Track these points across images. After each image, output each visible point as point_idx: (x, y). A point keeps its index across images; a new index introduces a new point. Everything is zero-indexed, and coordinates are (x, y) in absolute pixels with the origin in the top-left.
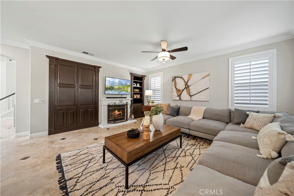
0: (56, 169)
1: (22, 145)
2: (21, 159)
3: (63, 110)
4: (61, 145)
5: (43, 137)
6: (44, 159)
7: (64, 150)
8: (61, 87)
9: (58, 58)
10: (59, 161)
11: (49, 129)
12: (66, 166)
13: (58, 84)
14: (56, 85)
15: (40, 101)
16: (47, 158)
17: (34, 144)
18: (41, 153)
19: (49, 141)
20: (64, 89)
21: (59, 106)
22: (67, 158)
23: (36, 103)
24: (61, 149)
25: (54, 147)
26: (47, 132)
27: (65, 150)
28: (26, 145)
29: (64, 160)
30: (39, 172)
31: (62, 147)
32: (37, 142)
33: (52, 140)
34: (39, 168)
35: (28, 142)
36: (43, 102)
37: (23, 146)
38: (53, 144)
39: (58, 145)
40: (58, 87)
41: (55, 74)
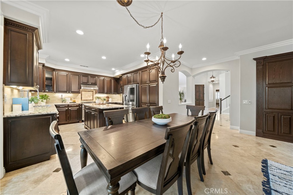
0: (261, 171)
1: (234, 135)
2: (233, 146)
3: (274, 113)
4: (269, 151)
5: (251, 136)
6: (251, 155)
7: (272, 157)
8: (271, 87)
9: (266, 56)
10: (265, 165)
11: (256, 130)
12: (274, 175)
13: (266, 85)
14: (264, 85)
15: (248, 102)
16: (253, 156)
17: (242, 138)
18: (248, 148)
19: (256, 141)
20: (274, 89)
21: (268, 109)
22: (275, 168)
23: (245, 104)
24: (269, 155)
25: (261, 150)
26: (255, 133)
27: (274, 159)
28: (237, 137)
29: (271, 168)
30: (245, 162)
31: (271, 154)
32: (245, 138)
33: (260, 142)
34: (245, 159)
35: (238, 136)
36: (250, 103)
37: (235, 137)
38: (260, 146)
39: (266, 150)
40: (267, 88)
41: (263, 74)
